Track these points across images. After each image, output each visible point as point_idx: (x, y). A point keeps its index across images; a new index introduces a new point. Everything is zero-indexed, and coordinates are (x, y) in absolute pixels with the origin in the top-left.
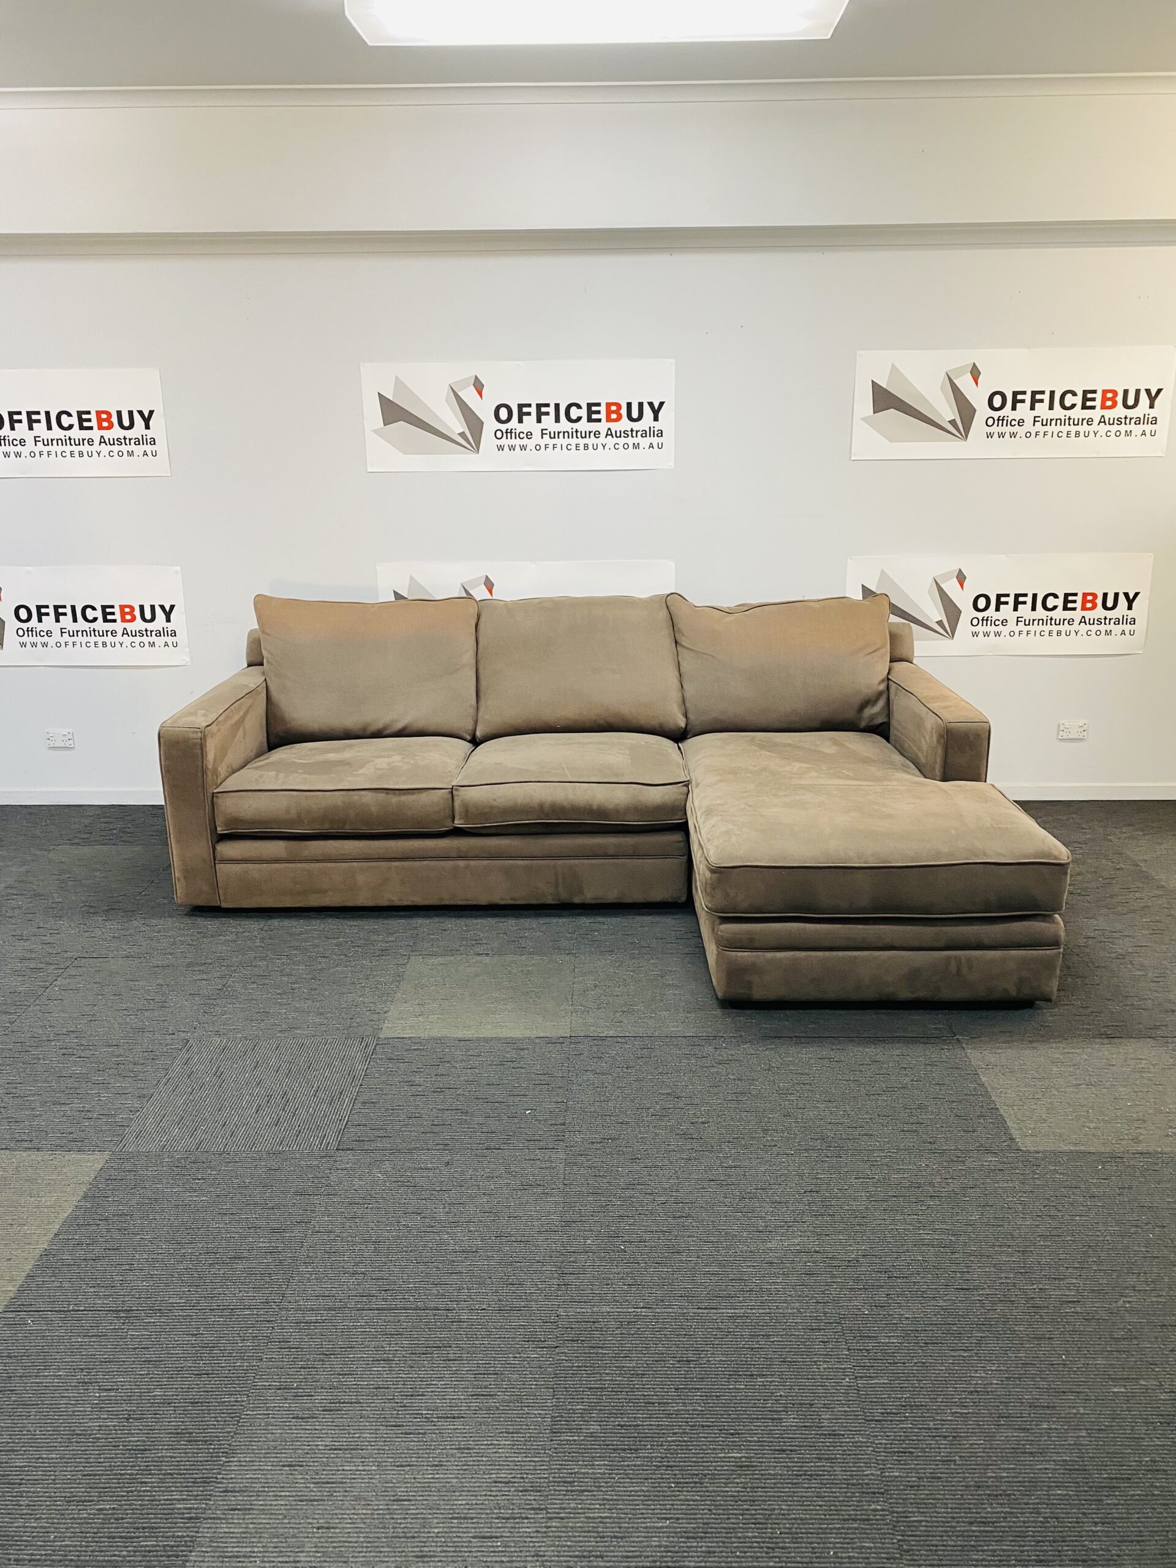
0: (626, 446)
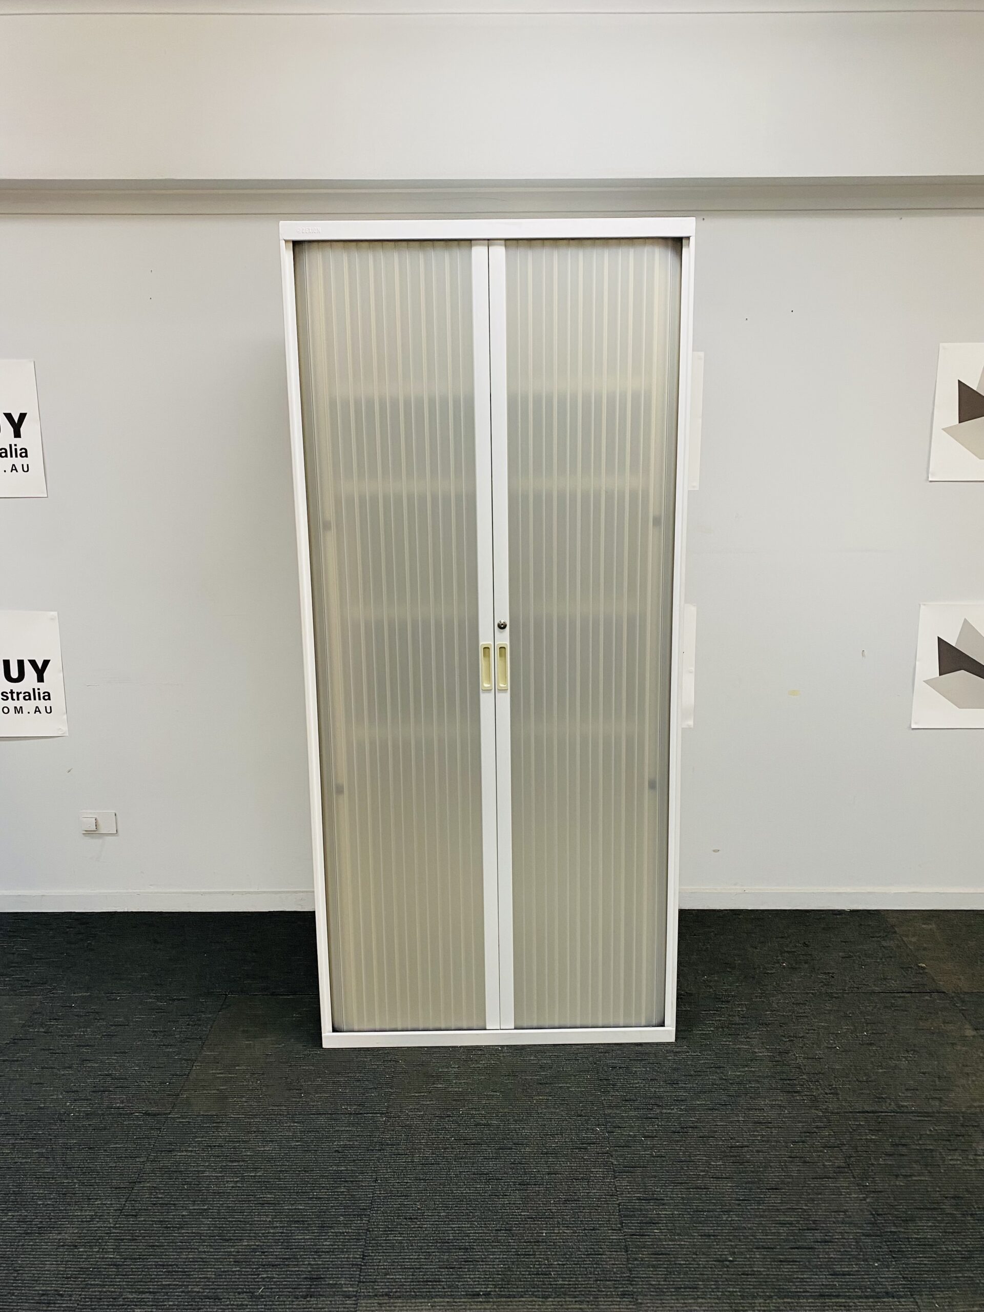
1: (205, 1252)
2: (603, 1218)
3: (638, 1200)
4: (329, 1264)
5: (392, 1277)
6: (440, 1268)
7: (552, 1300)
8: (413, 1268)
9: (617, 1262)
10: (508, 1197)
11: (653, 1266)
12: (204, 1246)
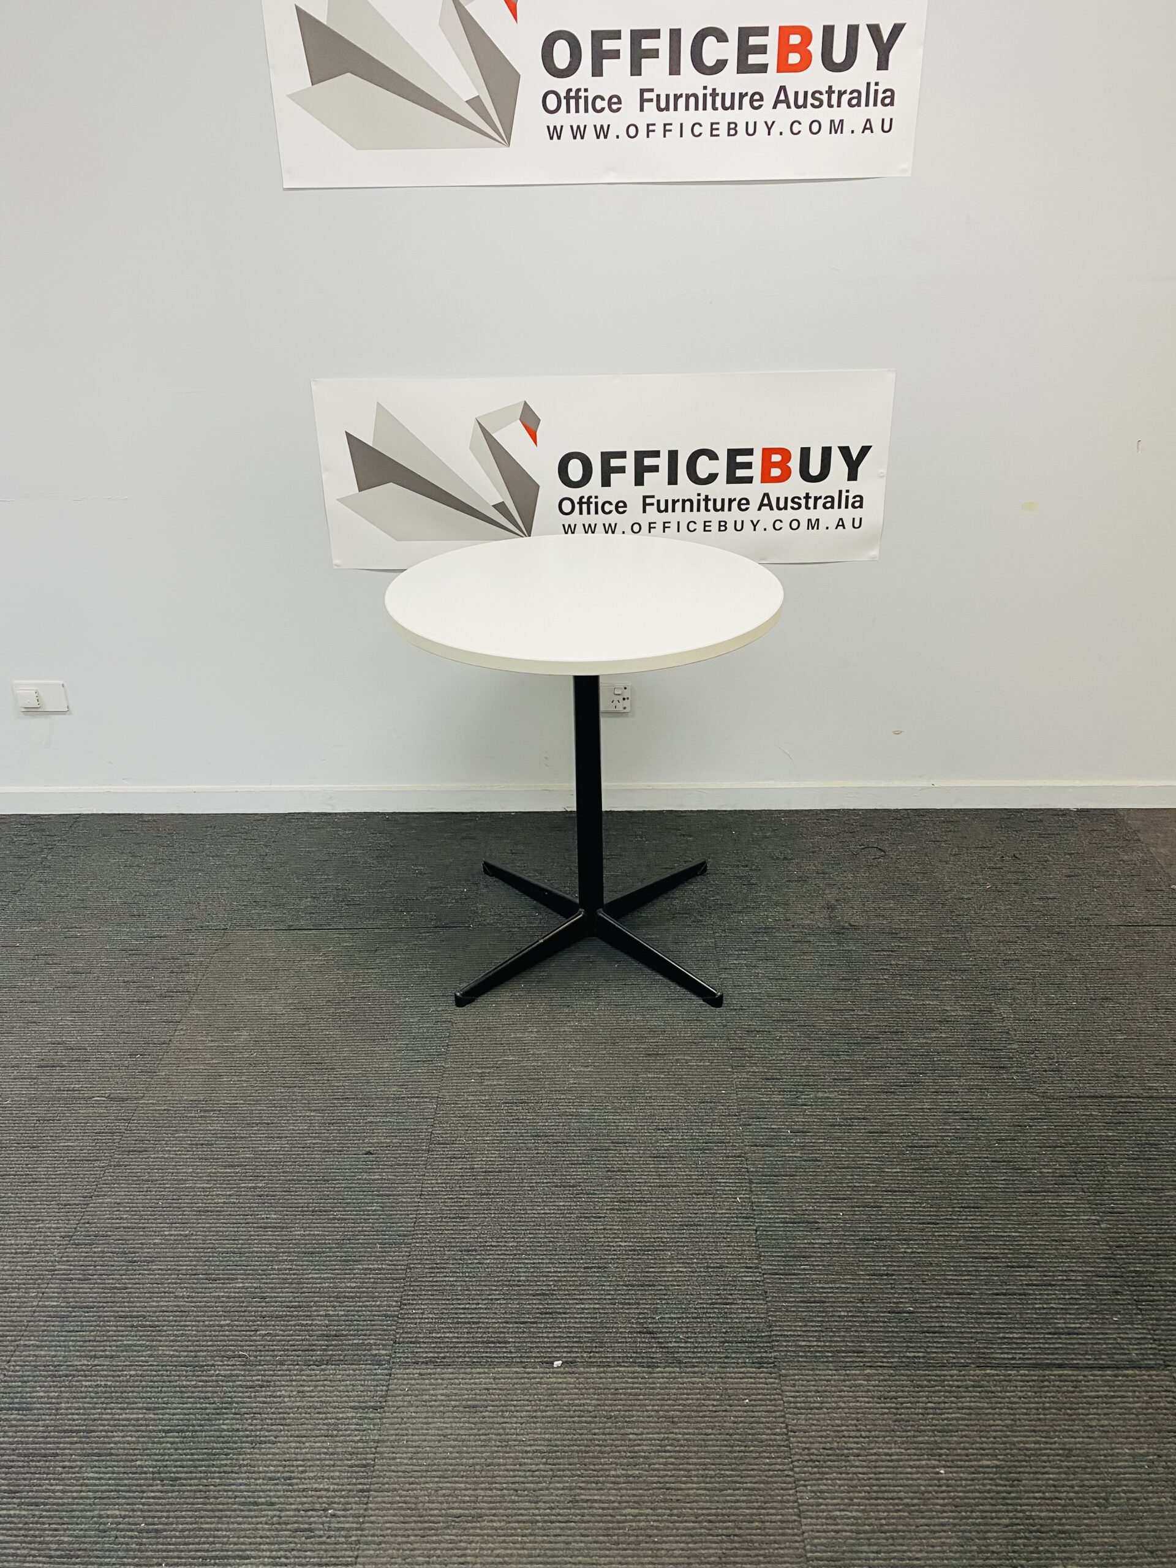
0: (815, 127)
1: (183, 1297)
2: (734, 1250)
3: (781, 1223)
4: (354, 1316)
5: (439, 1335)
6: (507, 1323)
7: (662, 1369)
8: (469, 1323)
9: (752, 1315)
10: (602, 1219)
11: (803, 1320)
12: (182, 1288)
